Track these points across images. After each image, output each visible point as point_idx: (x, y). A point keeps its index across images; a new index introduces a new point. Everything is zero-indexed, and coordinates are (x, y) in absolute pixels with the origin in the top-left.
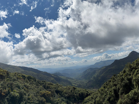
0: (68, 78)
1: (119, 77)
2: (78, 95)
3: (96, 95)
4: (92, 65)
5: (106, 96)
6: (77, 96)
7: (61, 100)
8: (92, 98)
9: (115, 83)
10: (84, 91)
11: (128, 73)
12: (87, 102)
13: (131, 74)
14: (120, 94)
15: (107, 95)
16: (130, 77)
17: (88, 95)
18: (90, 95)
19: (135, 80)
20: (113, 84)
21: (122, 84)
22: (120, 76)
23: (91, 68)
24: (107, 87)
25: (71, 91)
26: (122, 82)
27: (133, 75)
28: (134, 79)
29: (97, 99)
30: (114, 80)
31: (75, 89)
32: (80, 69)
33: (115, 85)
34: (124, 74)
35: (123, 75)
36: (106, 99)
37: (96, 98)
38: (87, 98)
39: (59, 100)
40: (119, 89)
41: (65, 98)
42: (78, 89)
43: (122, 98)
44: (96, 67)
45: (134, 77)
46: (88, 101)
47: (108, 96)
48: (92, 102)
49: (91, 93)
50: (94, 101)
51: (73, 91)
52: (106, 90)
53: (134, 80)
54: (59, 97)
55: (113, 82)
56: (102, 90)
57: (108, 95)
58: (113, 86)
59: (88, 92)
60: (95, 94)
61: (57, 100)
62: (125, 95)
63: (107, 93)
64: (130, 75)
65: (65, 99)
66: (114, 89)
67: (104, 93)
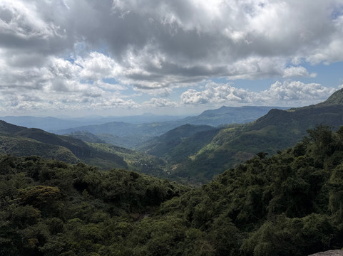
0: (117, 148)
1: (276, 161)
2: (143, 193)
3: (194, 197)
4: (194, 117)
5: (225, 203)
6: (140, 196)
7: (93, 206)
8: (184, 203)
9: (258, 176)
10: (162, 185)
11: (312, 159)
12: (168, 211)
13: (325, 165)
14: (270, 211)
15: (230, 202)
16: (319, 172)
17: (171, 195)
18: (179, 196)
19: (336, 186)
20: (252, 178)
21: (284, 184)
22: (279, 161)
23: (187, 125)
24: (231, 182)
25: (126, 183)
26: (283, 178)
27: (330, 168)
28: (332, 181)
29: (196, 207)
30: (256, 169)
31: (137, 178)
32: (154, 125)
33: (260, 183)
34: (296, 159)
35: (292, 160)
36: (225, 213)
37: (195, 205)
38: (168, 203)
39: (84, 208)
40: (270, 196)
41: (106, 201)
42: (145, 178)
43: (275, 223)
44: (203, 124)
45: (333, 176)
46: (171, 210)
47: (232, 206)
48: (181, 214)
49: (182, 191)
50: (187, 211)
51: (129, 183)
52: (228, 188)
53: (331, 185)
54: (85, 200)
55: (254, 172)
56: (216, 187)
57: (233, 204)
58: (253, 184)
59: (173, 188)
60: (193, 195)
61: (80, 206)
62: (289, 219)
63: (230, 197)
64: (320, 166)
65: (103, 205)
66: (253, 193)
67: (222, 196)
